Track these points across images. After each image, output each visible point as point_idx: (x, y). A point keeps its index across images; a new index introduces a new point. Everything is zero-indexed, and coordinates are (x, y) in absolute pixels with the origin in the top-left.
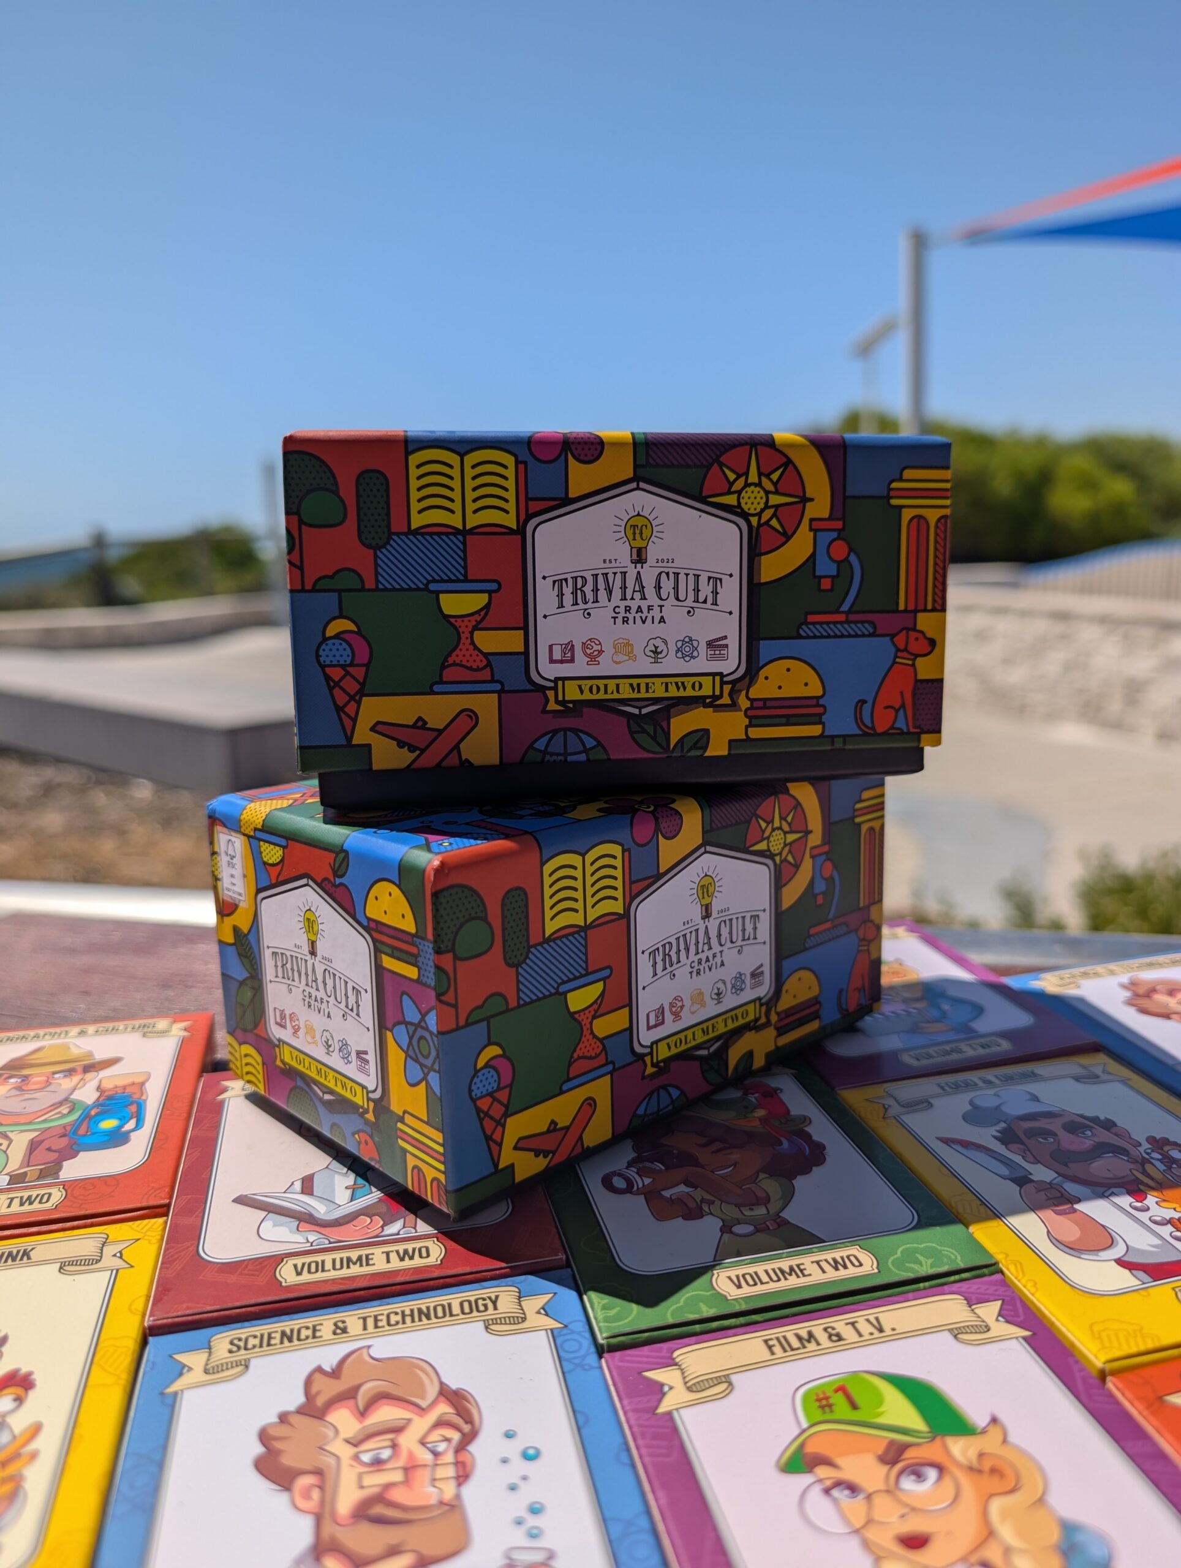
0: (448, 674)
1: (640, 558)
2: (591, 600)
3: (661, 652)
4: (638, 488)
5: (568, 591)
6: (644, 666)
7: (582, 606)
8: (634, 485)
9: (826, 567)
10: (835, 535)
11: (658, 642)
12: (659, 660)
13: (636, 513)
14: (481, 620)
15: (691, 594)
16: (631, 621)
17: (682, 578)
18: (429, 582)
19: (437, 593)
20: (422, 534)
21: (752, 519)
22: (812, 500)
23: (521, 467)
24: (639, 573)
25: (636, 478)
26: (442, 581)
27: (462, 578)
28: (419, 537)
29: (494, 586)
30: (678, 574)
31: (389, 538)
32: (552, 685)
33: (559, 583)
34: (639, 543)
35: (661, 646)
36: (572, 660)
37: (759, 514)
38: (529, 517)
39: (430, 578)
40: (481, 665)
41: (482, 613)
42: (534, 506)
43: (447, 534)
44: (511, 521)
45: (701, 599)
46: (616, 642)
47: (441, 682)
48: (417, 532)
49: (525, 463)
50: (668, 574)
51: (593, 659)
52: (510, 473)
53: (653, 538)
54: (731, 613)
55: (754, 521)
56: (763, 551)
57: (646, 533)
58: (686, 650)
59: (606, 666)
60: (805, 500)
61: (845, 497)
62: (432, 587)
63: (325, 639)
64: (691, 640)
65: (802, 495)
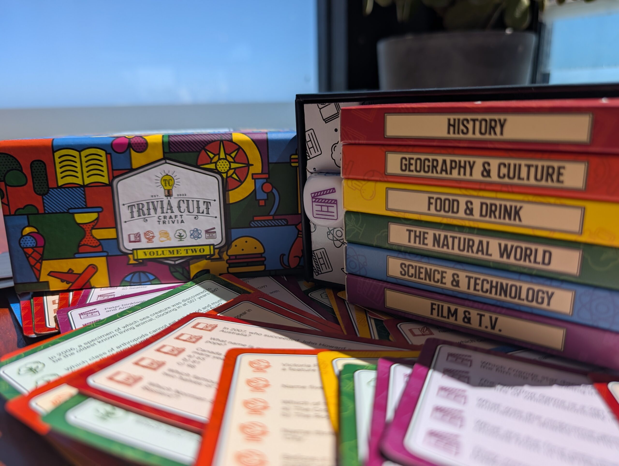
0: (81, 249)
1: (169, 194)
2: (147, 214)
3: (183, 236)
4: (166, 163)
5: (135, 210)
6: (175, 243)
7: (143, 217)
8: (164, 161)
9: (261, 196)
10: (265, 180)
11: (181, 232)
12: (182, 240)
13: (166, 174)
14: (95, 225)
15: (196, 210)
16: (167, 222)
17: (190, 202)
18: (69, 209)
19: (73, 214)
20: (64, 188)
21: (223, 174)
22: (252, 165)
23: (109, 156)
24: (169, 201)
25: (164, 158)
26: (75, 208)
27: (84, 206)
28: (63, 189)
29: (100, 210)
30: (188, 201)
31: (48, 191)
32: (131, 252)
33: (131, 207)
34: (168, 187)
35: (183, 233)
36: (139, 241)
37: (227, 173)
38: (114, 178)
39: (69, 207)
40: (97, 245)
41: (96, 222)
42: (116, 173)
43: (75, 187)
44: (105, 180)
45: (201, 211)
46: (161, 232)
47: (78, 253)
48: (61, 187)
49: (110, 154)
50: (183, 201)
51: (150, 240)
52: (104, 158)
53: (175, 185)
54: (216, 217)
55: (224, 175)
56: (230, 189)
57: (171, 183)
58: (196, 234)
59: (156, 243)
60: (249, 165)
61: (269, 163)
62: (71, 211)
63: (23, 236)
64: (197, 230)
65: (247, 163)
